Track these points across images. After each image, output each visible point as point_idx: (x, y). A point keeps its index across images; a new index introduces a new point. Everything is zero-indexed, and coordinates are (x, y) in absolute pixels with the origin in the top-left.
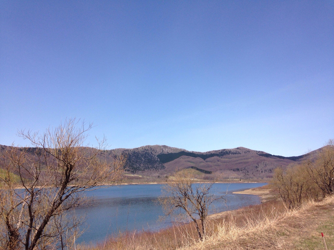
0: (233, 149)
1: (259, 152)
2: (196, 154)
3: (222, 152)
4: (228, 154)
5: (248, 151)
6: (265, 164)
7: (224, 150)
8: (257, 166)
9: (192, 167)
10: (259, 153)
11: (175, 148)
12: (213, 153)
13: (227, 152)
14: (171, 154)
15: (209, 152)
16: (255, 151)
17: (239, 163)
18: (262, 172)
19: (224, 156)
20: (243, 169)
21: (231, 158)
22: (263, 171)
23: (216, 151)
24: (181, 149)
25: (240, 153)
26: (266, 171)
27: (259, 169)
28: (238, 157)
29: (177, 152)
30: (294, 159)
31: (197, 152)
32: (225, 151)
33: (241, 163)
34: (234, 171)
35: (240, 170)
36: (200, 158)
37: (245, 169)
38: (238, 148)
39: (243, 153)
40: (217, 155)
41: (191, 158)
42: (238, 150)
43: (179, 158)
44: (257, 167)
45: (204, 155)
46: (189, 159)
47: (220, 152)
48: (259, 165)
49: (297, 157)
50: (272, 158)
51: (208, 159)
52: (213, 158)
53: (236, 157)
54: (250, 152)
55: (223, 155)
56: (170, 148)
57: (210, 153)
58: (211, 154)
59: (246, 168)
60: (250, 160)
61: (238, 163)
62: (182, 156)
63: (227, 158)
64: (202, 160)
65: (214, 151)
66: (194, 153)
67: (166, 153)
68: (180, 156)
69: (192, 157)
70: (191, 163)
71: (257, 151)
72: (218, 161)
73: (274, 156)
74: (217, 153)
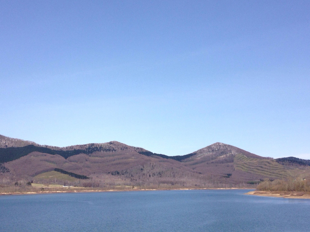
0: (104, 144)
1: (138, 148)
2: (52, 149)
3: (89, 148)
4: (98, 151)
5: (125, 147)
6: (152, 165)
7: (93, 144)
8: (142, 167)
9: (56, 170)
10: (138, 150)
11: (17, 140)
12: (78, 148)
13: (97, 148)
14: (13, 148)
15: (72, 147)
16: (132, 147)
17: (117, 164)
18: (150, 176)
19: (94, 154)
20: (124, 171)
21: (103, 157)
22: (151, 174)
23: (81, 146)
24: (27, 142)
25: (115, 150)
26: (154, 174)
27: (145, 172)
28: (112, 155)
29: (22, 146)
30: (178, 158)
31: (52, 147)
32: (94, 147)
33: (120, 163)
34: (113, 174)
35: (120, 173)
36: (60, 156)
37: (126, 172)
38: (111, 143)
39: (120, 150)
40: (84, 152)
41: (49, 156)
42: (111, 145)
43: (28, 156)
44: (142, 169)
45: (64, 152)
46: (44, 158)
47: (87, 147)
48: (145, 166)
49: (182, 156)
50: (154, 157)
51: (72, 158)
52: (78, 156)
53: (110, 156)
54: (128, 149)
55: (91, 153)
56: (8, 139)
57: (73, 149)
58: (75, 150)
59: (128, 171)
60: (130, 159)
61: (115, 164)
62: (33, 153)
63: (97, 156)
64: (62, 158)
65: (77, 145)
66: (47, 147)
67: (3, 147)
68: (30, 152)
69: (49, 154)
70: (51, 164)
71: (135, 148)
72: (87, 160)
73: (155, 154)
74: (83, 149)
